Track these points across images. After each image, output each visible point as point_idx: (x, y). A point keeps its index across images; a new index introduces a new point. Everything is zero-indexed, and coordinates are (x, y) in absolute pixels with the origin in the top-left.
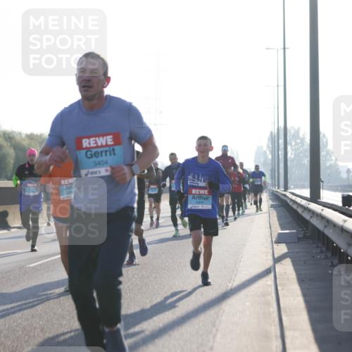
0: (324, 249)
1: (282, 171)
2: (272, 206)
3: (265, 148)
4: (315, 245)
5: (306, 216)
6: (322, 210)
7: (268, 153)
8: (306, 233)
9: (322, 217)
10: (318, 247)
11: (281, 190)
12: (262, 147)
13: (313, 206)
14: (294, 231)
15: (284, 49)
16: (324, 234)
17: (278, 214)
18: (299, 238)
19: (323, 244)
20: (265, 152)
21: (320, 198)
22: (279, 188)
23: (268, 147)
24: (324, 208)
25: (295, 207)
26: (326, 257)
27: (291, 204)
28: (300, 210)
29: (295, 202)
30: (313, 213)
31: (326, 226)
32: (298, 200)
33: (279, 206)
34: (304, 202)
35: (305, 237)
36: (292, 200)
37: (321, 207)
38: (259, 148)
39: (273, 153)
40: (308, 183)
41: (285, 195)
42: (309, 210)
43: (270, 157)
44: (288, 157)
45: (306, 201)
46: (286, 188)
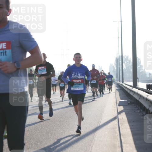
0: (139, 108)
1: (121, 74)
2: (117, 90)
3: (113, 65)
4: (135, 106)
5: (131, 94)
6: (138, 91)
7: (115, 67)
8: (131, 101)
9: (138, 94)
10: (136, 107)
11: (121, 83)
12: (112, 64)
13: (134, 90)
14: (126, 100)
15: (121, 21)
16: (139, 102)
17: (119, 93)
18: (128, 103)
19: (139, 106)
20: (114, 66)
21: (137, 86)
22: (120, 82)
23: (115, 64)
24: (139, 90)
25: (126, 90)
26: (140, 112)
27: (125, 88)
28: (129, 91)
29: (126, 88)
30: (134, 92)
31: (140, 98)
32: (128, 87)
33: (120, 90)
34: (130, 88)
35: (131, 103)
36: (125, 87)
37: (137, 90)
38: (111, 65)
39: (117, 66)
40: (132, 79)
41: (122, 85)
42: (133, 91)
43: (116, 68)
44: (123, 68)
45: (131, 87)
46: (123, 82)
